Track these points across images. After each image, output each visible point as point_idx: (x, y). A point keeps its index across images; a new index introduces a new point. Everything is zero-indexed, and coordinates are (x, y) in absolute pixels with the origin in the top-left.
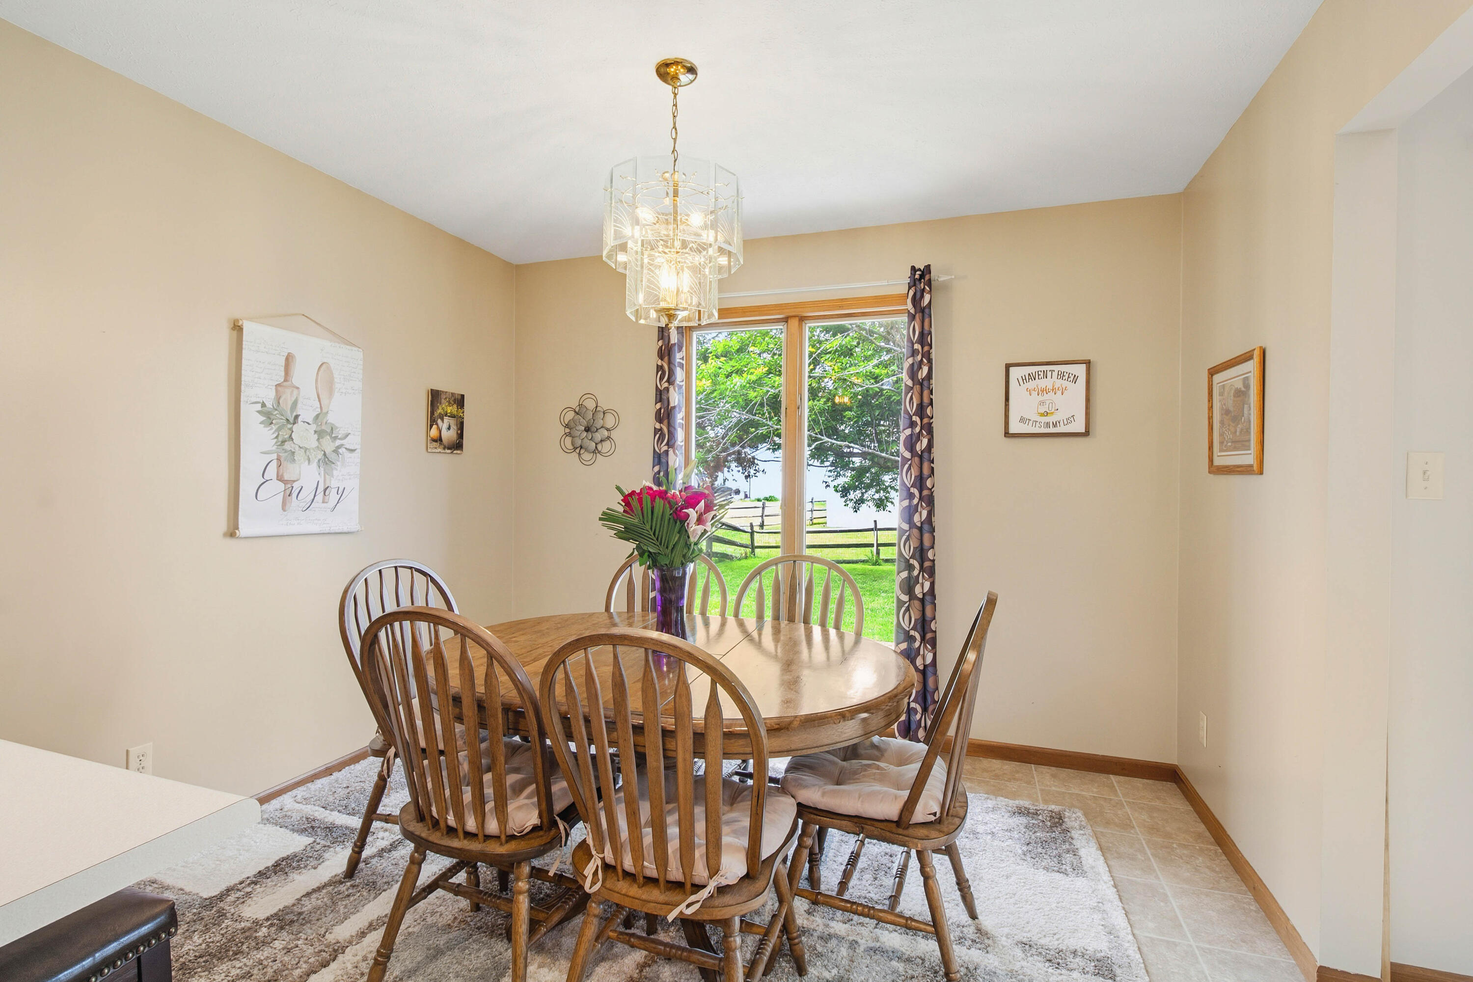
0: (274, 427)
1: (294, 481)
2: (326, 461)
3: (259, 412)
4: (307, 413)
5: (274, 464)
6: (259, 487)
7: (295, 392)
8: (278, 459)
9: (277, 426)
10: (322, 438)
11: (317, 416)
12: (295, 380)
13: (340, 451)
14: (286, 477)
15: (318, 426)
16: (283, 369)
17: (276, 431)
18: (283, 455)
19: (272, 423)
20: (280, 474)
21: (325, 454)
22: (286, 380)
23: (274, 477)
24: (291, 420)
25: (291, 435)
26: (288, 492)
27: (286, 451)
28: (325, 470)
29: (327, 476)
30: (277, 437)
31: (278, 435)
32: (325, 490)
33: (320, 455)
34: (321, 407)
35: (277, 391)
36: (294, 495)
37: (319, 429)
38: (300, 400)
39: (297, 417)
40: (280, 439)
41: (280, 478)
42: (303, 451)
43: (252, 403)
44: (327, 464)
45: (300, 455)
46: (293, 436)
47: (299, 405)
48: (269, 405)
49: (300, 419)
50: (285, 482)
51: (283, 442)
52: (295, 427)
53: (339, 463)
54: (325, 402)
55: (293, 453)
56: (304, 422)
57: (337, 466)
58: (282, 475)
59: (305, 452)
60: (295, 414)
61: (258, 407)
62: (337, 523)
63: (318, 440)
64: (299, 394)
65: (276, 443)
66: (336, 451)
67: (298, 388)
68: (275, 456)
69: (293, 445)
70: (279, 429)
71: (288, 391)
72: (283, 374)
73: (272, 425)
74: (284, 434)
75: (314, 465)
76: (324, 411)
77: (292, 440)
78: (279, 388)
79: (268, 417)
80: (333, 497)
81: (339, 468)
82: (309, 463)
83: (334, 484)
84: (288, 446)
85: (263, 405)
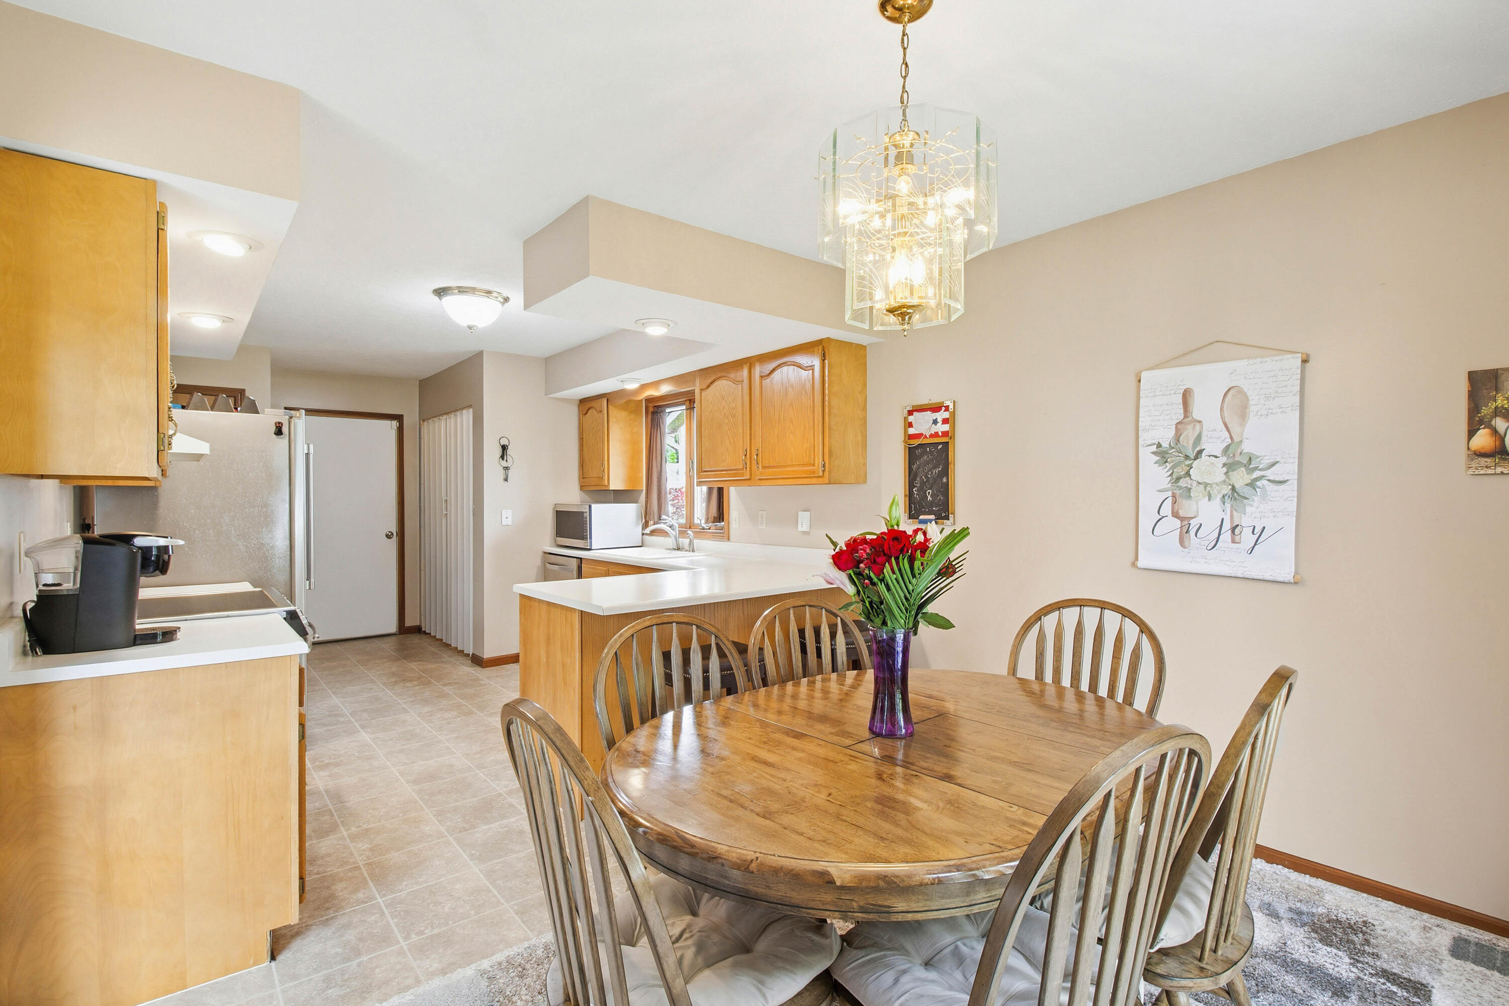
0: (1169, 466)
1: (1192, 518)
2: (1235, 495)
3: (1153, 453)
4: (1214, 444)
5: (1169, 501)
6: (1156, 525)
7: (1198, 426)
8: (1174, 496)
9: (1171, 464)
10: (1233, 471)
11: (1227, 448)
12: (1196, 414)
13: (1259, 483)
14: (1182, 513)
15: (1229, 457)
16: (1181, 406)
17: (1170, 468)
18: (1178, 492)
19: (1166, 462)
20: (1175, 511)
21: (1233, 489)
22: (1186, 417)
23: (1170, 514)
24: (1192, 456)
25: (1189, 471)
26: (1185, 530)
27: (1180, 488)
28: (1232, 506)
29: (1234, 512)
30: (1171, 475)
31: (1172, 473)
32: (1233, 529)
33: (1226, 490)
34: (1231, 437)
35: (1177, 429)
36: (1192, 532)
37: (1230, 461)
38: (1204, 433)
39: (1200, 452)
40: (1175, 476)
41: (1175, 515)
42: (1202, 486)
43: (1149, 446)
44: (1235, 499)
45: (1197, 491)
46: (1191, 471)
47: (1204, 439)
48: (1165, 445)
49: (1204, 453)
50: (1182, 519)
51: (1178, 479)
52: (1196, 464)
53: (1256, 499)
54: (1235, 429)
55: (1189, 490)
56: (1210, 456)
57: (1254, 501)
58: (1177, 512)
59: (1205, 488)
60: (1198, 449)
61: (1154, 448)
62: (1254, 567)
63: (1226, 473)
64: (1202, 427)
65: (1170, 481)
66: (1252, 484)
67: (1200, 422)
68: (1170, 494)
69: (1190, 481)
70: (1172, 468)
71: (1190, 427)
72: (1182, 411)
73: (1167, 464)
74: (1180, 471)
75: (1217, 501)
76: (1236, 439)
77: (1190, 476)
78: (1179, 426)
79: (1162, 455)
80: (1248, 538)
81: (1256, 504)
82: (1209, 500)
83: (1246, 521)
84: (1183, 483)
85: (1159, 445)
